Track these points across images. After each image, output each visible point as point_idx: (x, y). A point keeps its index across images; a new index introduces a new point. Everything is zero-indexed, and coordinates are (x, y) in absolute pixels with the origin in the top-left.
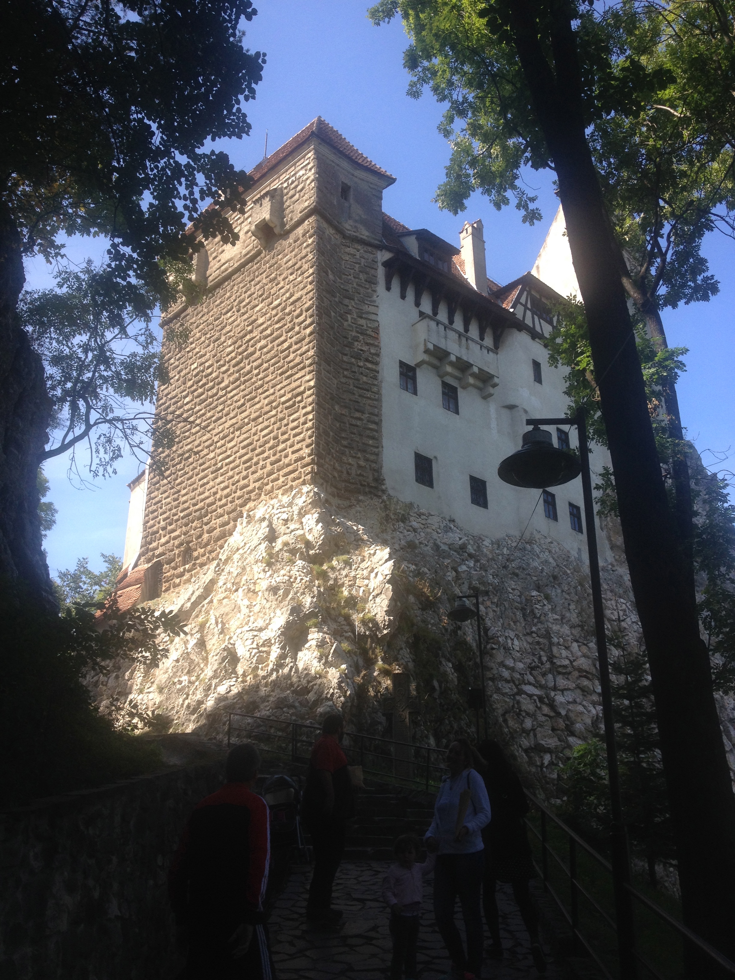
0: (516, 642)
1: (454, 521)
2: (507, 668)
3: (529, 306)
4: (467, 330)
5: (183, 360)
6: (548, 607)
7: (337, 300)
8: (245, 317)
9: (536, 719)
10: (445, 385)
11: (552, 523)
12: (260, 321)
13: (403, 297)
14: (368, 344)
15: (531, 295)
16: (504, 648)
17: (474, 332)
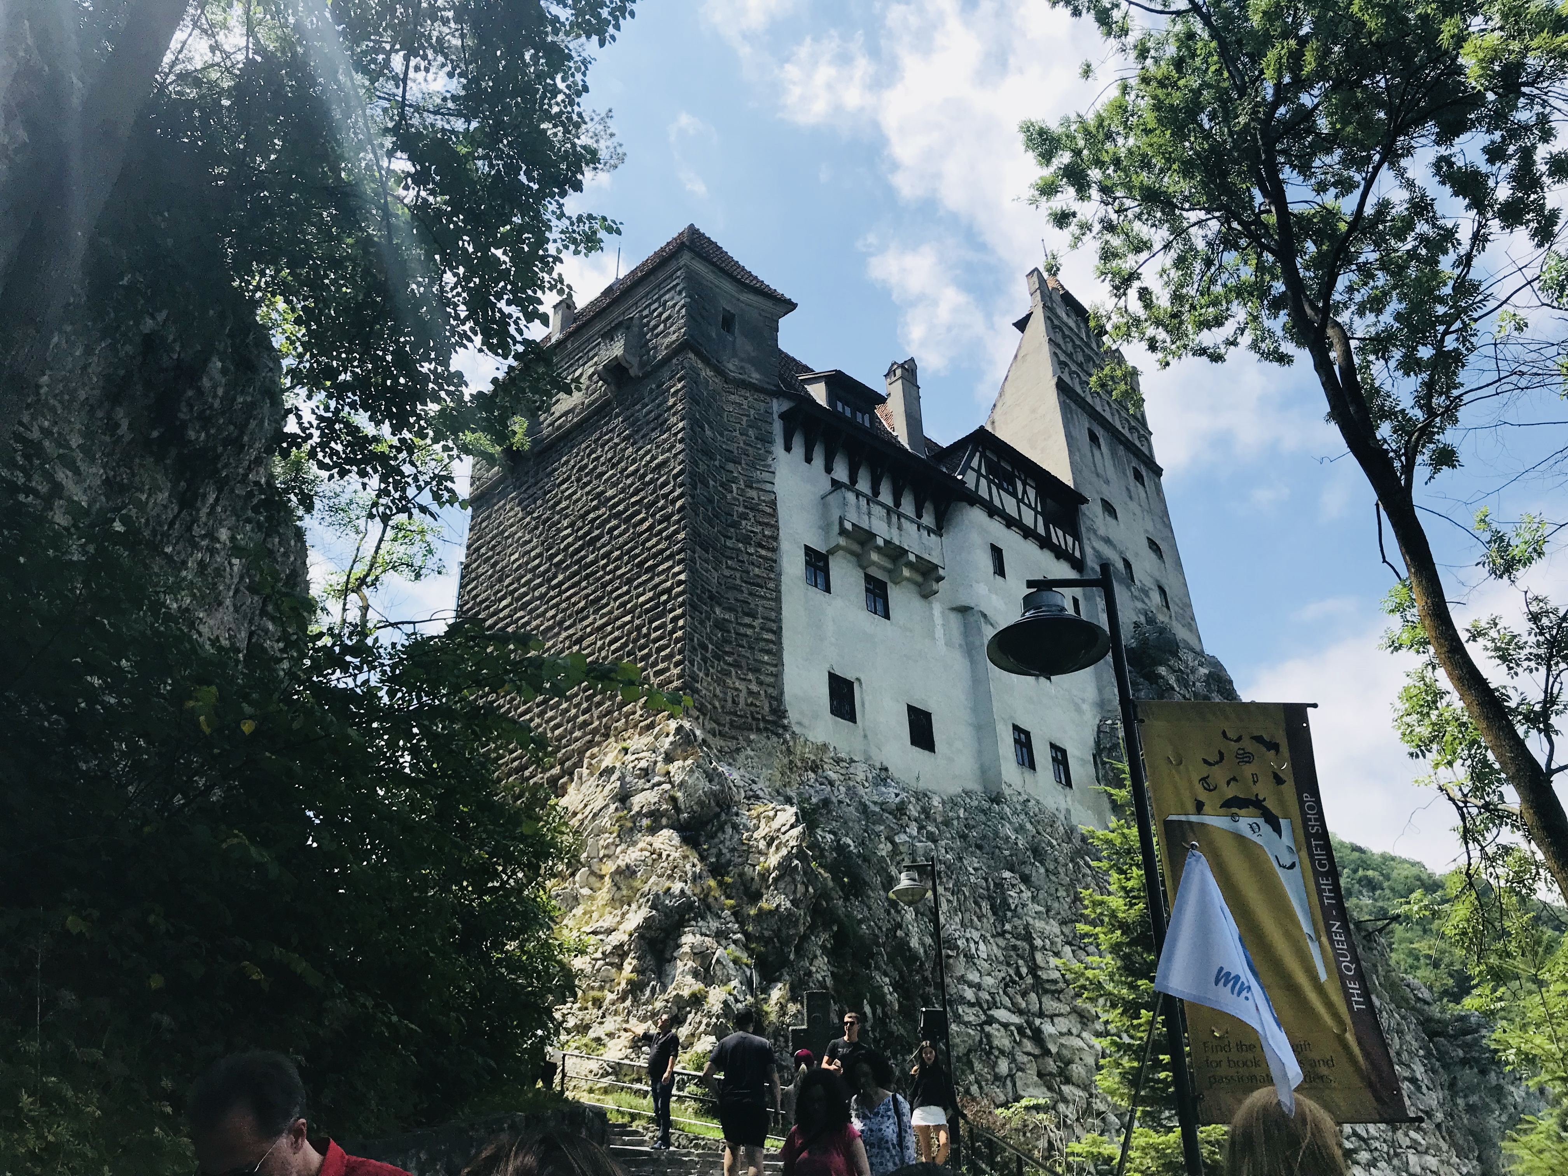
0: (982, 946)
1: (886, 769)
2: (971, 985)
3: (983, 471)
4: (897, 504)
5: (498, 549)
6: (1026, 894)
7: (717, 463)
8: (588, 488)
9: (1014, 1060)
10: (868, 578)
11: (1028, 774)
12: (609, 493)
13: (808, 460)
14: (760, 523)
15: (986, 458)
16: (965, 956)
17: (908, 507)
